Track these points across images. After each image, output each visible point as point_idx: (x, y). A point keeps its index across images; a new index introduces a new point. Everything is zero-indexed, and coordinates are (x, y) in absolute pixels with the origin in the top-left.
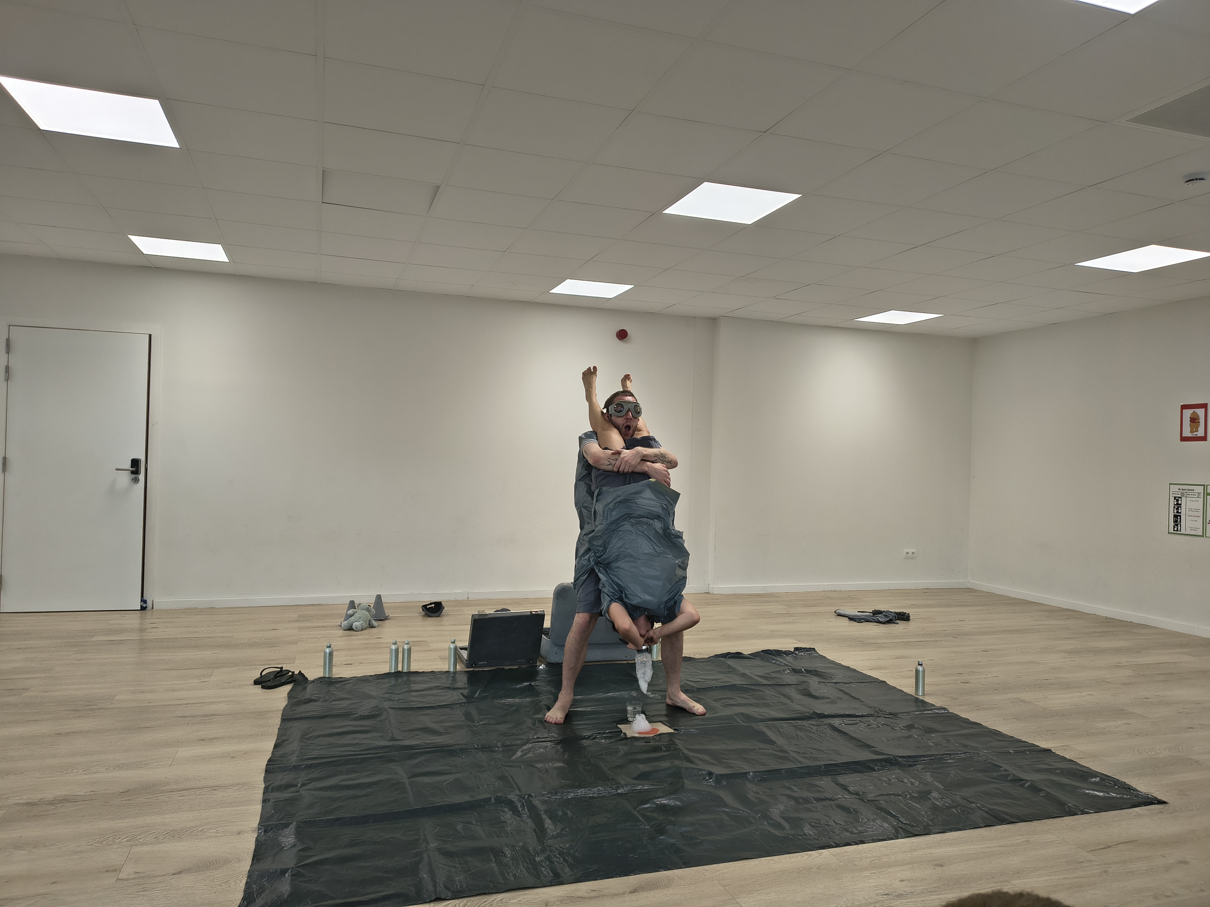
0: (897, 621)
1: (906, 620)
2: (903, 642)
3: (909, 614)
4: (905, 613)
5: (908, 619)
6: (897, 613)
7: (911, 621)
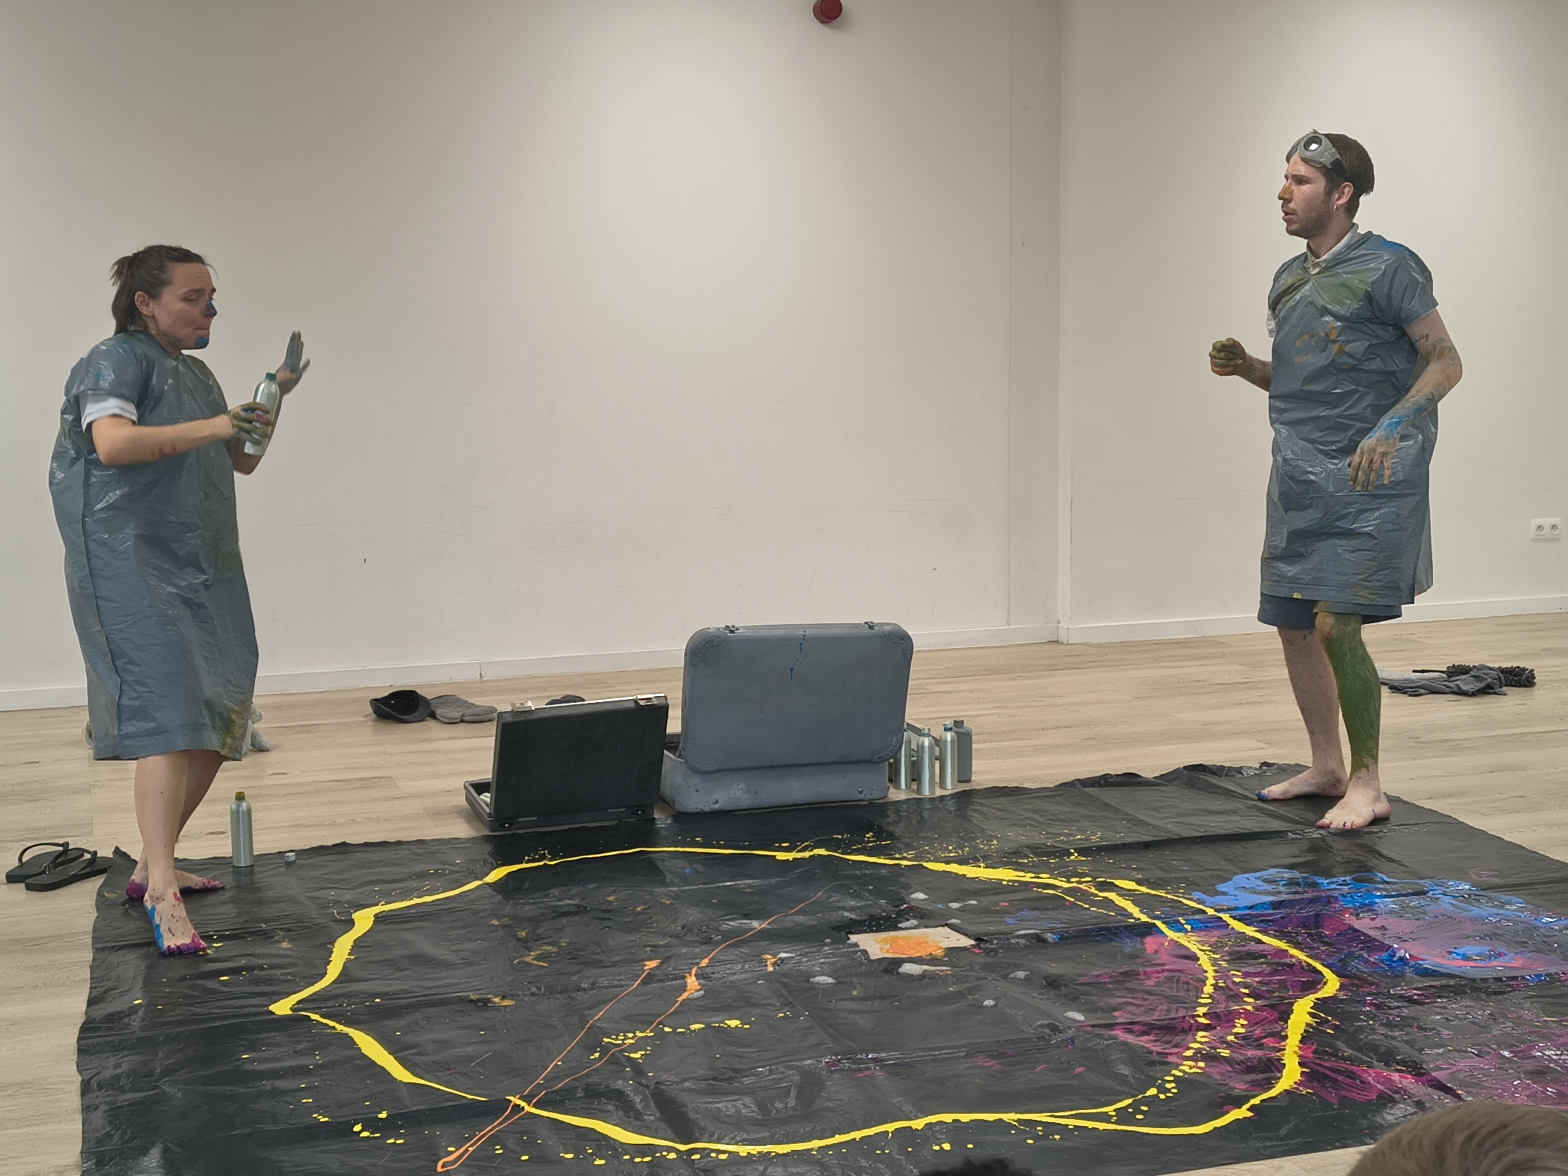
0: (1504, 689)
1: (1525, 686)
2: (1512, 735)
3: (1532, 670)
4: (1524, 669)
5: (1529, 682)
6: (1503, 671)
7: (1536, 687)
